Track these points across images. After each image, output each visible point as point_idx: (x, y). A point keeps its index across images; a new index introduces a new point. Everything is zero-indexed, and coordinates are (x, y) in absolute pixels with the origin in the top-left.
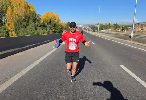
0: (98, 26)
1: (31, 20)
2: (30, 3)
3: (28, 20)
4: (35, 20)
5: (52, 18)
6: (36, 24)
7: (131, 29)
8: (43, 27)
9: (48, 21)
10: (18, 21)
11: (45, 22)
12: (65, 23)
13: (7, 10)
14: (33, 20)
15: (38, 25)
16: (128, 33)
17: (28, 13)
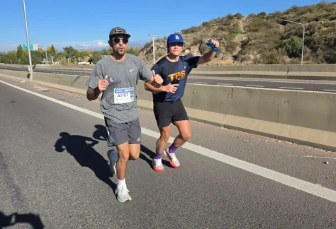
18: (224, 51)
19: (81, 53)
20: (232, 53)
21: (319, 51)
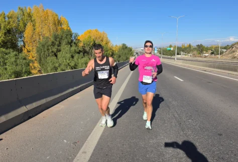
0: (172, 49)
1: (64, 43)
2: (61, 16)
3: (60, 43)
4: (70, 43)
5: (96, 38)
6: (73, 48)
7: (227, 53)
8: (84, 54)
9: (91, 44)
10: (43, 46)
11: (85, 45)
12: (116, 46)
13: (25, 29)
14: (68, 42)
15: (75, 50)
16: (224, 60)
17: (59, 32)
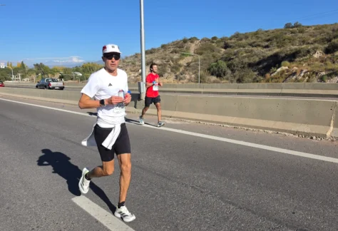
18: (169, 71)
19: (51, 70)
20: (175, 73)
21: (237, 73)
